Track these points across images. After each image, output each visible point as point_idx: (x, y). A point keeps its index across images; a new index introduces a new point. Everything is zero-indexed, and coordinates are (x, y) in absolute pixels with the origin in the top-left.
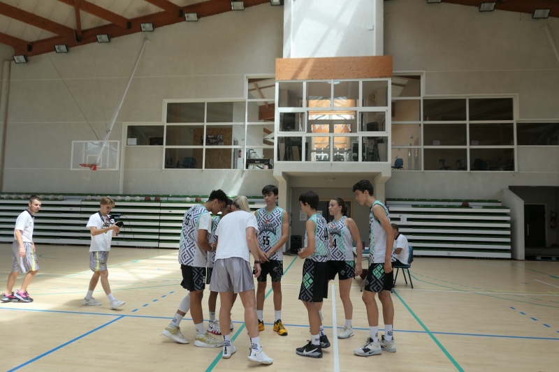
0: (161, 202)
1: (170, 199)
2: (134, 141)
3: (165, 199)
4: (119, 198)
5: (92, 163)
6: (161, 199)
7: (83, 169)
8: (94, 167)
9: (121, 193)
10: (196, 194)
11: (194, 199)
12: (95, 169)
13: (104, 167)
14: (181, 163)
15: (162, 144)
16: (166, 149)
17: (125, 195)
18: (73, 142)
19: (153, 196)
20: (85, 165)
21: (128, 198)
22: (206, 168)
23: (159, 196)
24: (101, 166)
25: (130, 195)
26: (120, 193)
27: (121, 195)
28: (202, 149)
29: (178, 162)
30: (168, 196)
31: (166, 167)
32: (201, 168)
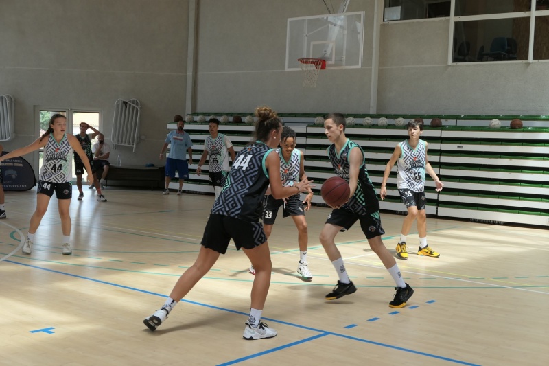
0: (442, 128)
1: (461, 123)
2: (396, 12)
3: (452, 122)
4: (368, 121)
5: (318, 56)
6: (444, 122)
7: (305, 67)
8: (321, 63)
9: (373, 111)
10: (514, 113)
11: (508, 123)
12: (323, 67)
13: (339, 62)
14: (487, 50)
15: (448, 15)
16: (456, 24)
17: (378, 116)
18: (289, 20)
19: (429, 117)
20: (306, 61)
21: (383, 121)
22: (535, 58)
23: (441, 117)
24: (332, 62)
25: (387, 116)
26: (371, 113)
27: (372, 116)
28: (528, 19)
29: (482, 48)
30: (457, 118)
31: (455, 60)
32: (527, 59)
